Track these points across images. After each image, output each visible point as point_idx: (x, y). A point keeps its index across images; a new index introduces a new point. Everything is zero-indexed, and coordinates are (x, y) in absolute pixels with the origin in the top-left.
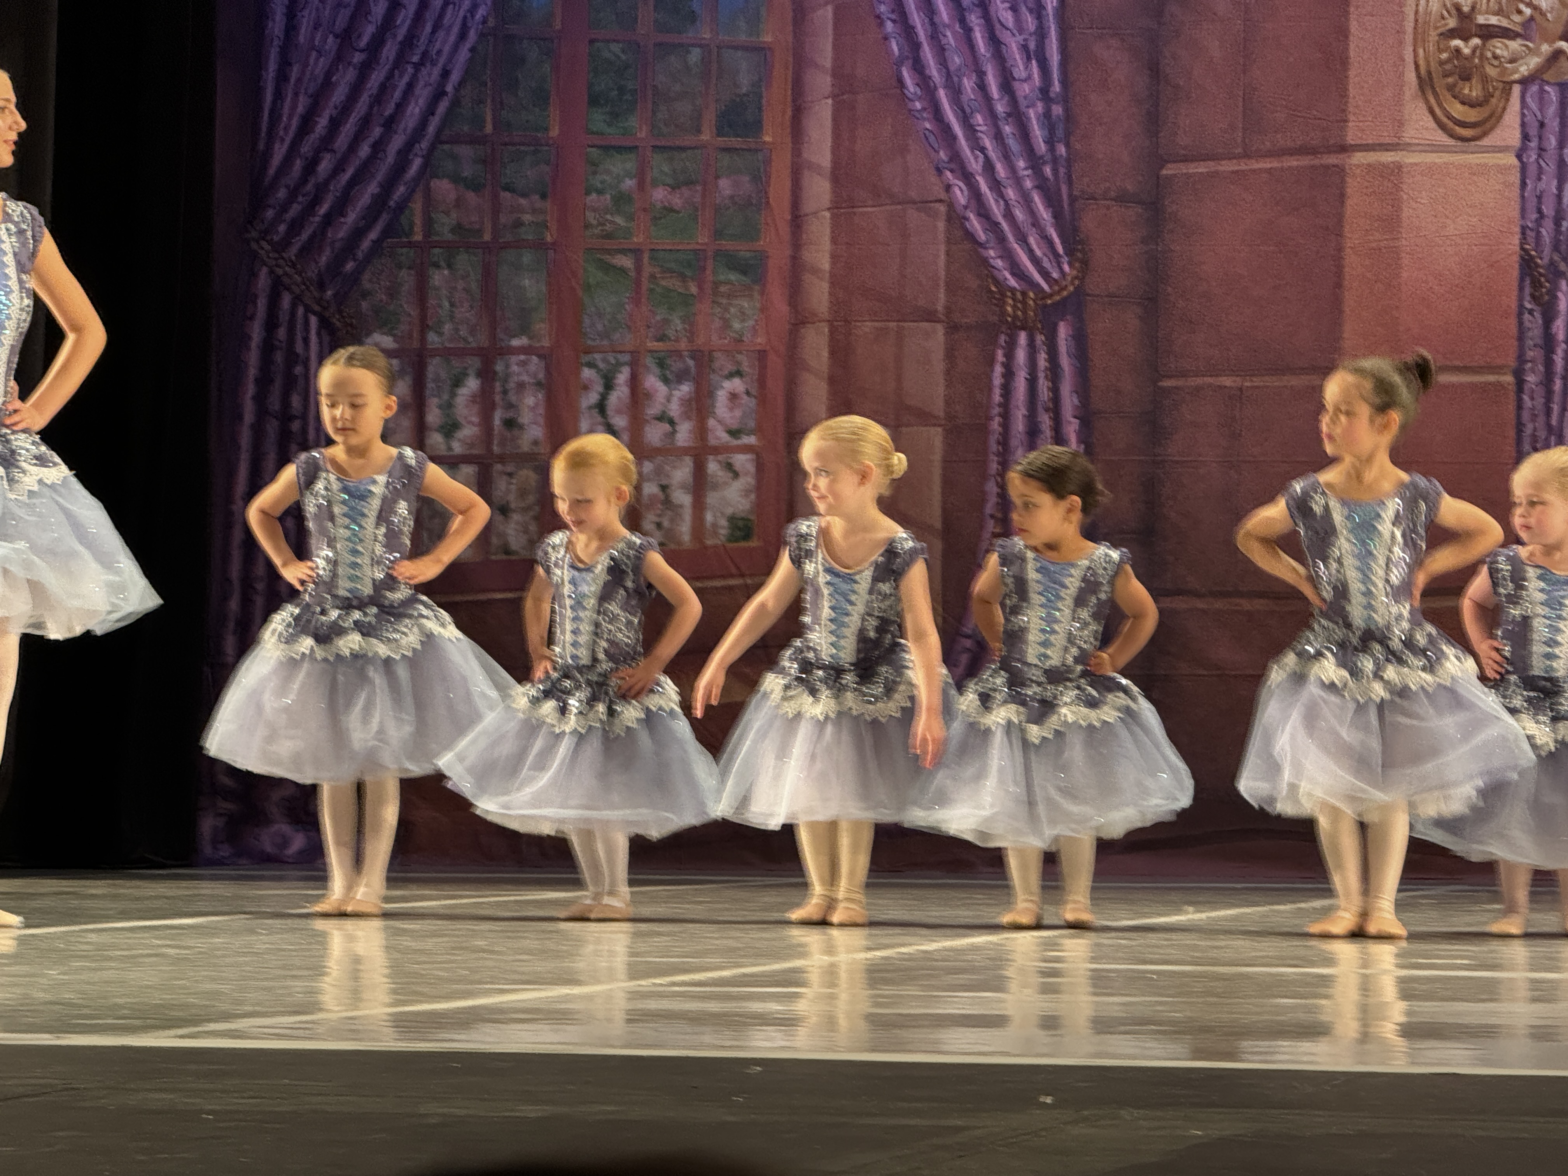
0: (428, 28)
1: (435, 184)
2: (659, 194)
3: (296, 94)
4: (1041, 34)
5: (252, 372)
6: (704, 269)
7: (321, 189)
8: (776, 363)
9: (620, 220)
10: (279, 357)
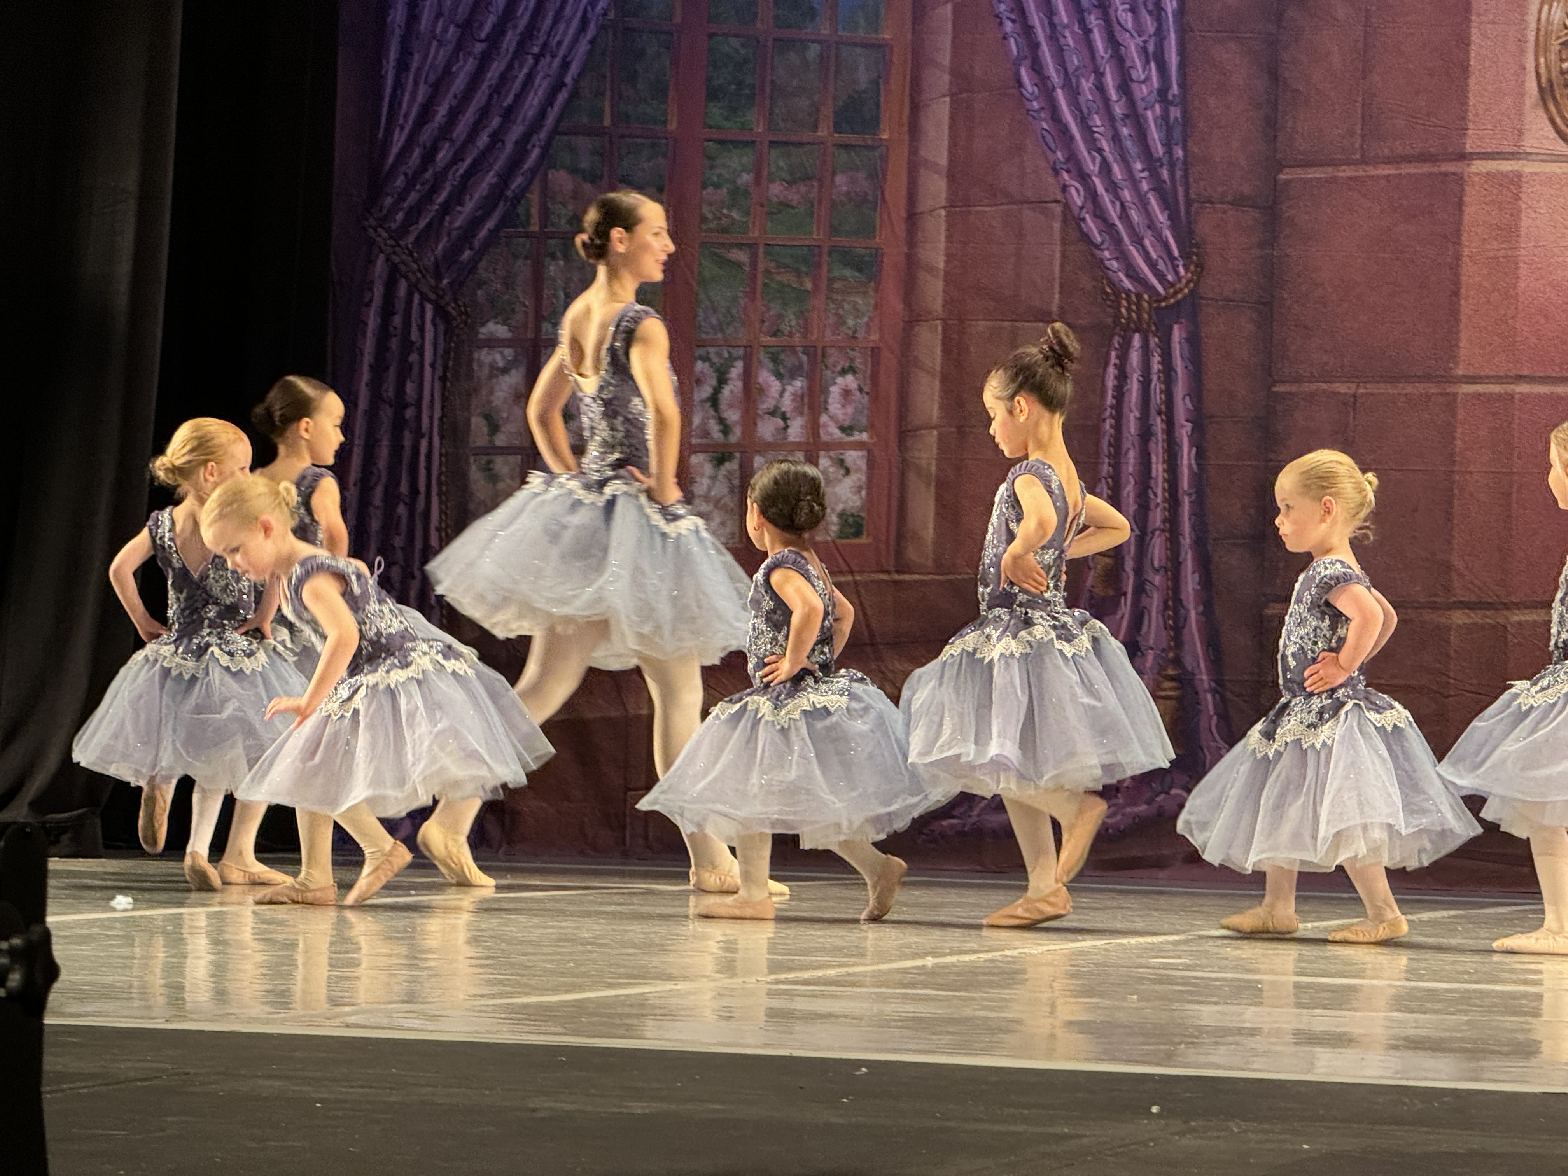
0: (548, 21)
1: (552, 175)
2: (776, 190)
3: (416, 83)
4: (1160, 34)
5: (367, 359)
6: (818, 265)
7: (439, 179)
8: (889, 360)
9: (735, 214)
10: (394, 344)
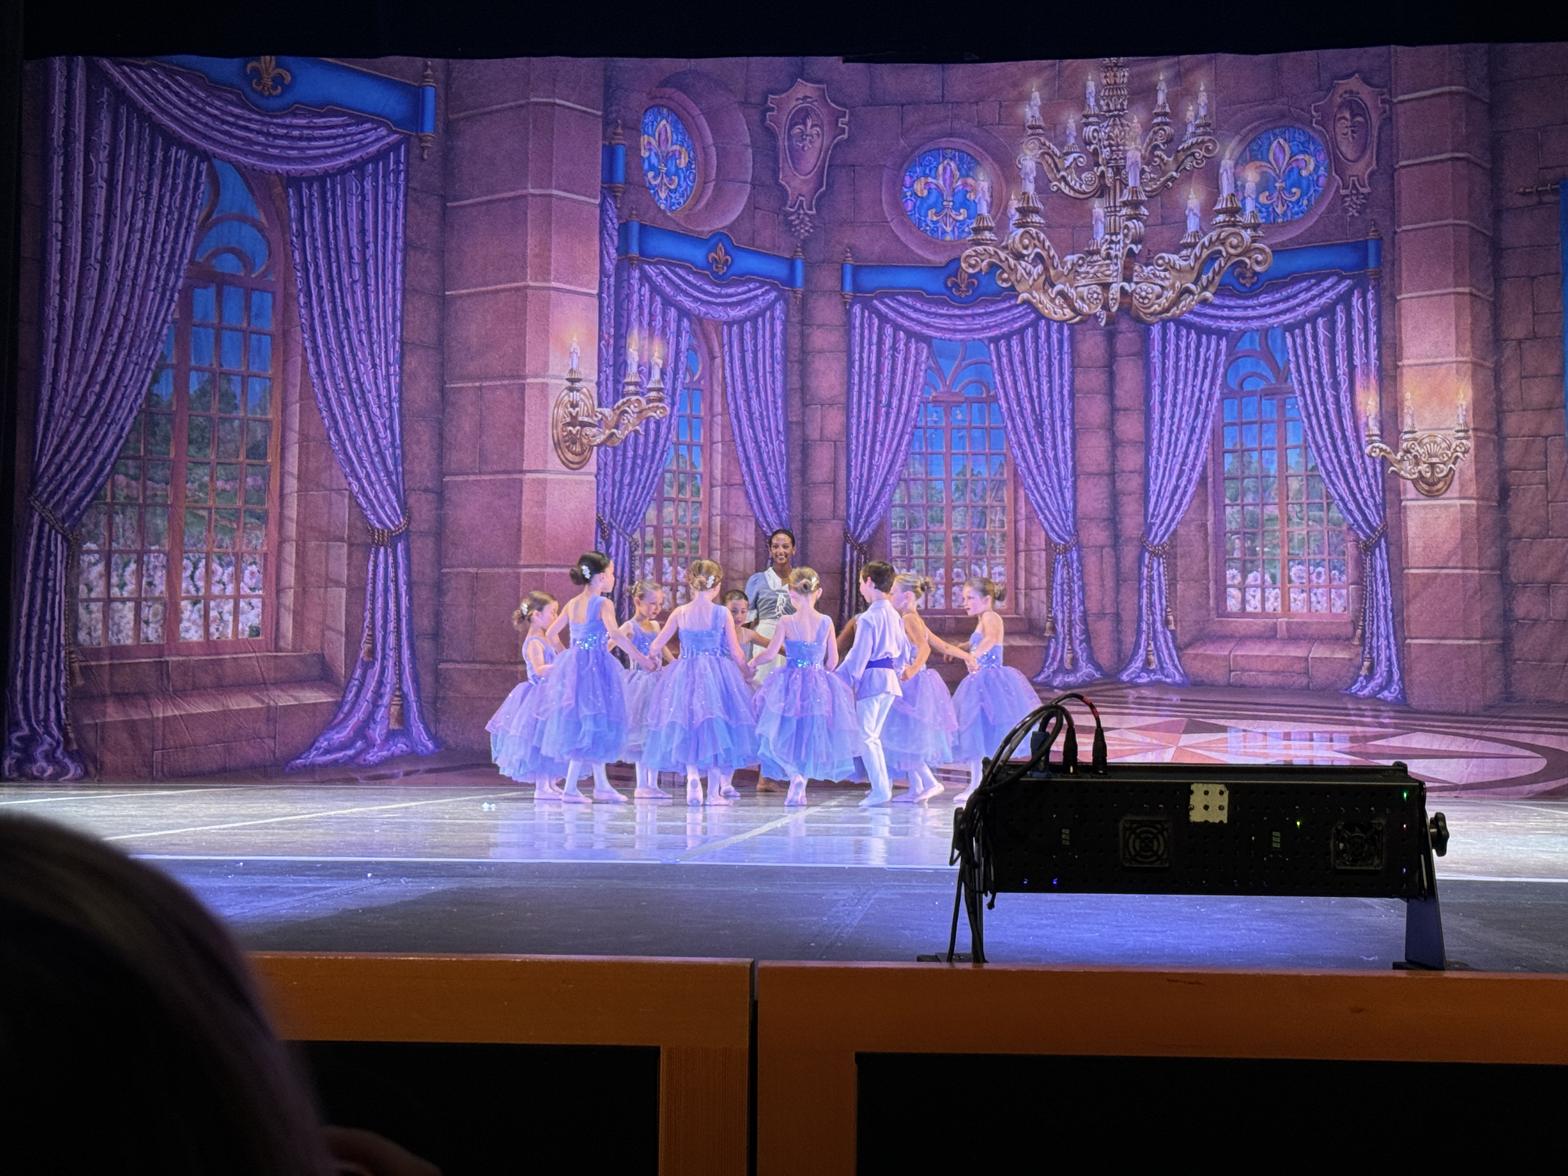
1: (117, 477)
2: (220, 484)
3: (53, 436)
4: (391, 418)
5: (30, 559)
6: (239, 518)
7: (65, 478)
8: (272, 559)
9: (202, 495)
10: (43, 553)
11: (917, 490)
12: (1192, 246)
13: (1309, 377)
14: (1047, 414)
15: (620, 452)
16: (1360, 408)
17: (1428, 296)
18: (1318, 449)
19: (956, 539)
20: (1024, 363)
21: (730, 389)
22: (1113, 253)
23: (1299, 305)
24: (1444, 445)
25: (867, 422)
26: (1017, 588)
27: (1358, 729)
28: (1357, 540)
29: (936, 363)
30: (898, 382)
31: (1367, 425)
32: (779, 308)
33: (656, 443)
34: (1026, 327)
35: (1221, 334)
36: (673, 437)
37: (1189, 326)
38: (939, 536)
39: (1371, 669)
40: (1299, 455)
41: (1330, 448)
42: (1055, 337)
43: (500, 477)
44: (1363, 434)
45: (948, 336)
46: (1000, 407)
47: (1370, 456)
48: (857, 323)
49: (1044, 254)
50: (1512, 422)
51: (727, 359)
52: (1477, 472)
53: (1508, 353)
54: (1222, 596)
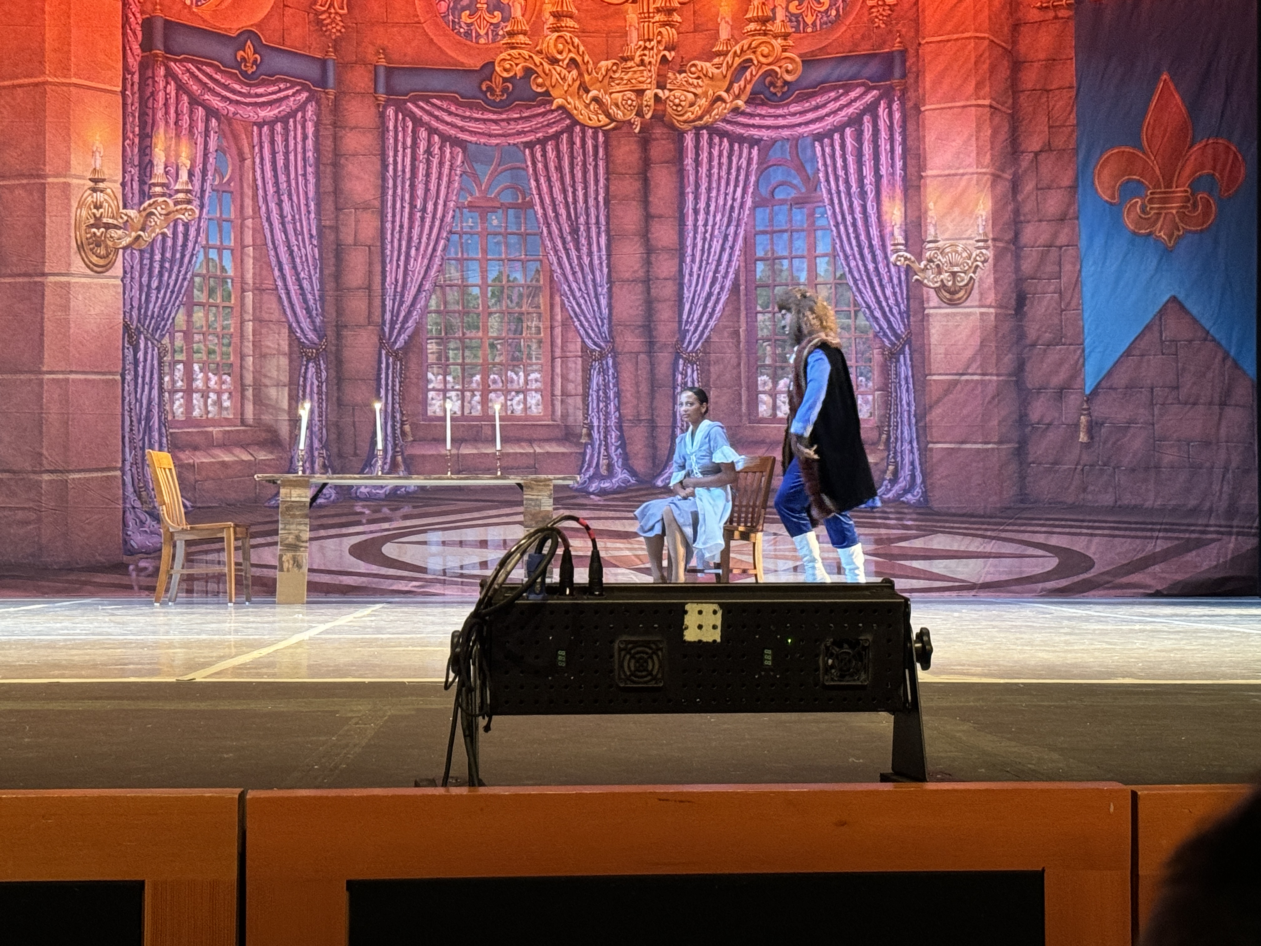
11: (453, 295)
12: (726, 54)
13: (838, 186)
14: (582, 220)
15: (147, 255)
16: (886, 217)
17: (950, 108)
18: (846, 257)
19: (492, 346)
20: (559, 168)
21: (261, 192)
22: (646, 59)
23: (828, 115)
24: (965, 255)
25: (401, 226)
26: (553, 395)
27: (883, 531)
28: (883, 347)
29: (471, 168)
30: (433, 187)
31: (892, 234)
32: (310, 109)
33: (184, 245)
34: (562, 132)
35: (754, 142)
36: (202, 240)
37: (723, 134)
38: (474, 343)
39: (896, 473)
40: (828, 263)
41: (858, 256)
42: (590, 143)
43: (21, 280)
44: (888, 243)
45: (482, 140)
46: (536, 213)
47: (895, 265)
48: (391, 127)
49: (579, 59)
50: (1028, 233)
51: (258, 160)
52: (996, 281)
53: (1025, 164)
54: (753, 402)
